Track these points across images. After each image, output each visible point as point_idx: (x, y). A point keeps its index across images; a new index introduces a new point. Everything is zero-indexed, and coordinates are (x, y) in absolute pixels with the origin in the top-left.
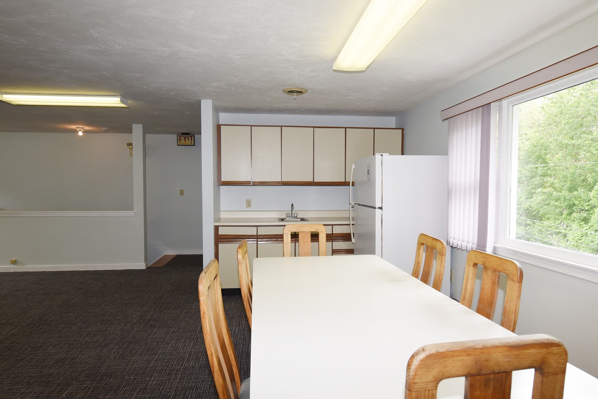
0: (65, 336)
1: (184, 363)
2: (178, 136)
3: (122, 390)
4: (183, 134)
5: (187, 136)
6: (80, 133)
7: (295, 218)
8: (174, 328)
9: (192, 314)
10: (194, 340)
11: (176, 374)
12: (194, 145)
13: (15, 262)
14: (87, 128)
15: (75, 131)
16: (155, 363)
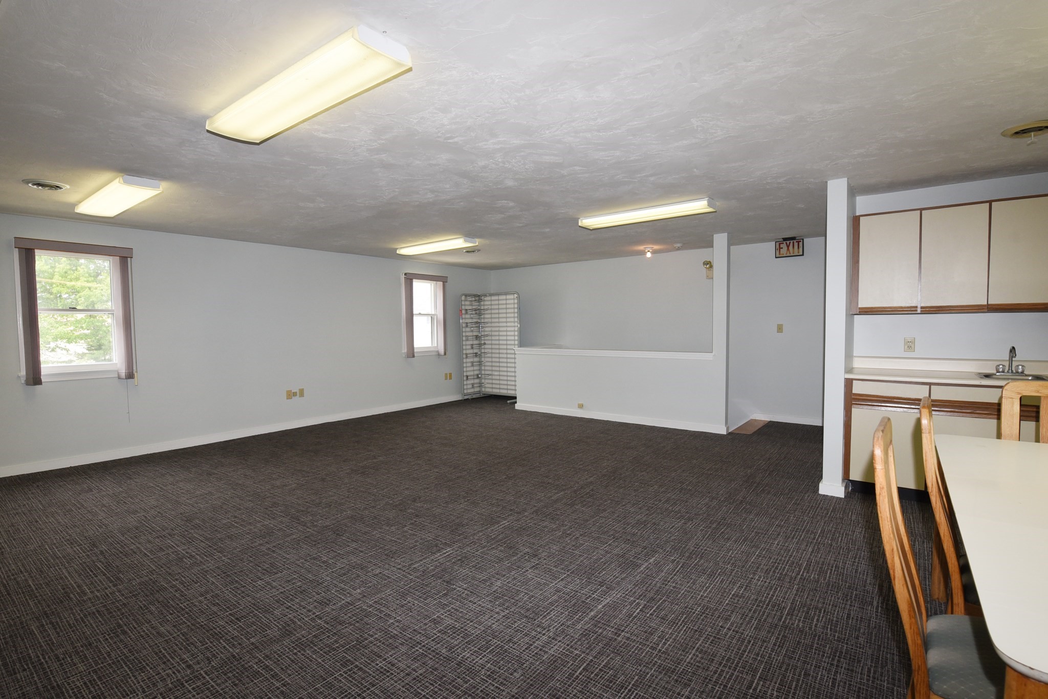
0: (642, 497)
1: (800, 571)
2: (778, 244)
3: (717, 577)
4: (785, 239)
5: (792, 241)
6: (649, 255)
7: (1017, 374)
8: (779, 520)
9: (804, 507)
10: (812, 545)
11: (790, 582)
12: (803, 255)
13: (581, 406)
14: (656, 247)
15: (643, 253)
16: (758, 559)
